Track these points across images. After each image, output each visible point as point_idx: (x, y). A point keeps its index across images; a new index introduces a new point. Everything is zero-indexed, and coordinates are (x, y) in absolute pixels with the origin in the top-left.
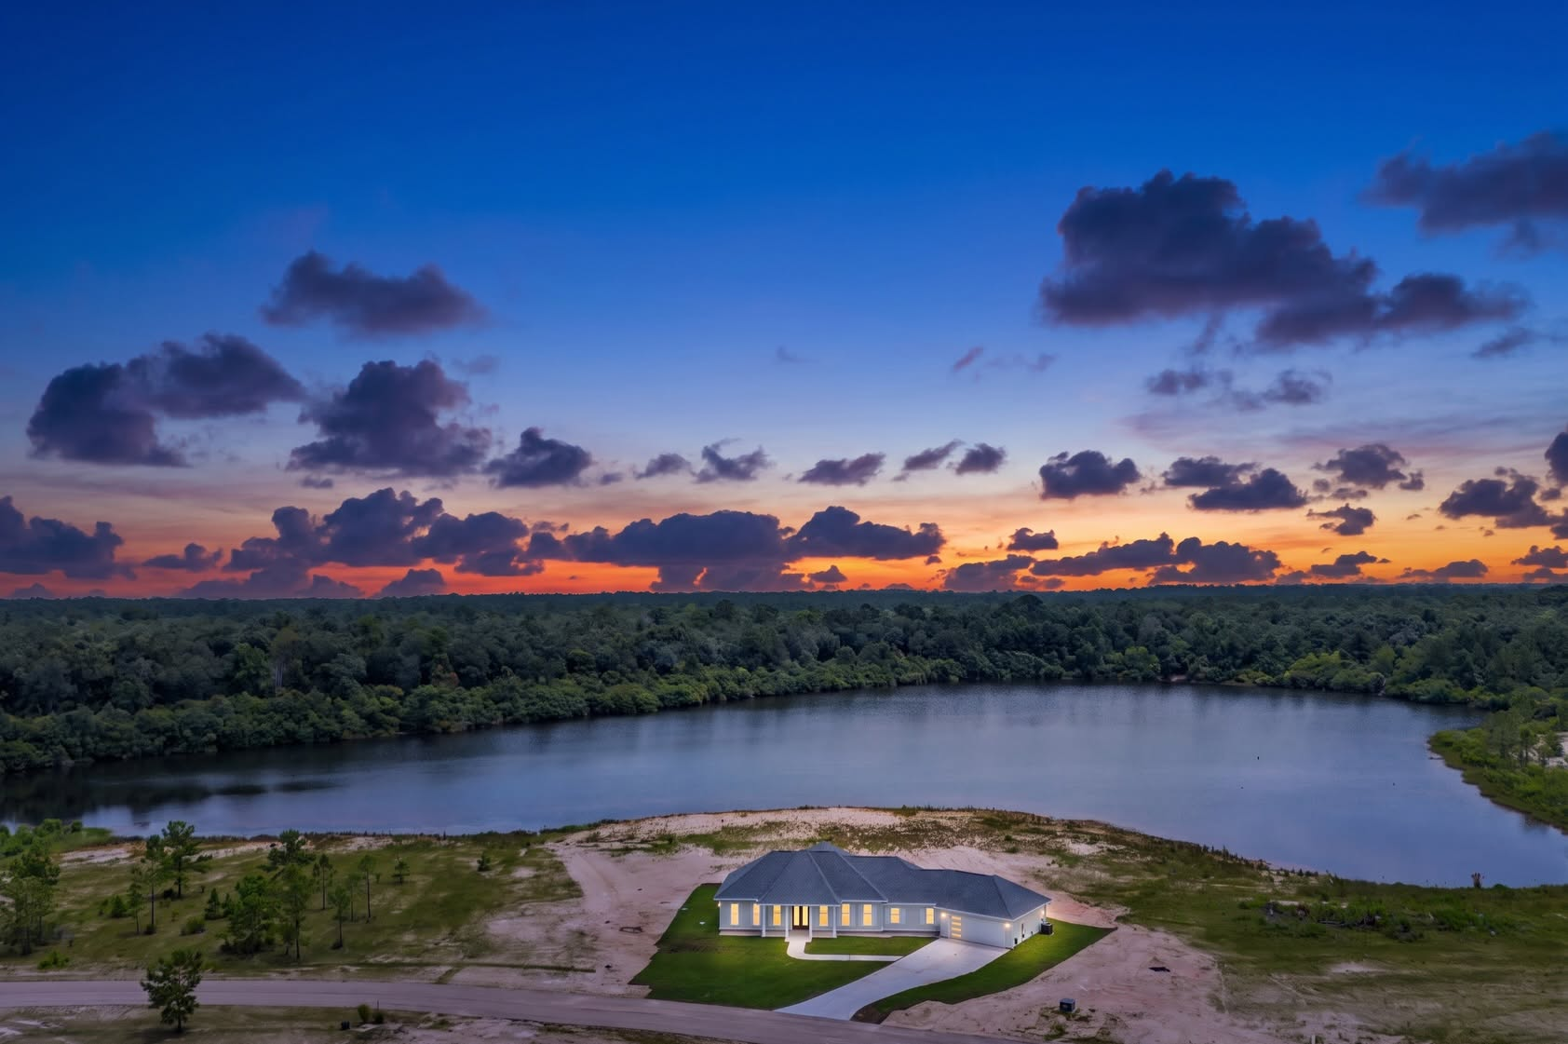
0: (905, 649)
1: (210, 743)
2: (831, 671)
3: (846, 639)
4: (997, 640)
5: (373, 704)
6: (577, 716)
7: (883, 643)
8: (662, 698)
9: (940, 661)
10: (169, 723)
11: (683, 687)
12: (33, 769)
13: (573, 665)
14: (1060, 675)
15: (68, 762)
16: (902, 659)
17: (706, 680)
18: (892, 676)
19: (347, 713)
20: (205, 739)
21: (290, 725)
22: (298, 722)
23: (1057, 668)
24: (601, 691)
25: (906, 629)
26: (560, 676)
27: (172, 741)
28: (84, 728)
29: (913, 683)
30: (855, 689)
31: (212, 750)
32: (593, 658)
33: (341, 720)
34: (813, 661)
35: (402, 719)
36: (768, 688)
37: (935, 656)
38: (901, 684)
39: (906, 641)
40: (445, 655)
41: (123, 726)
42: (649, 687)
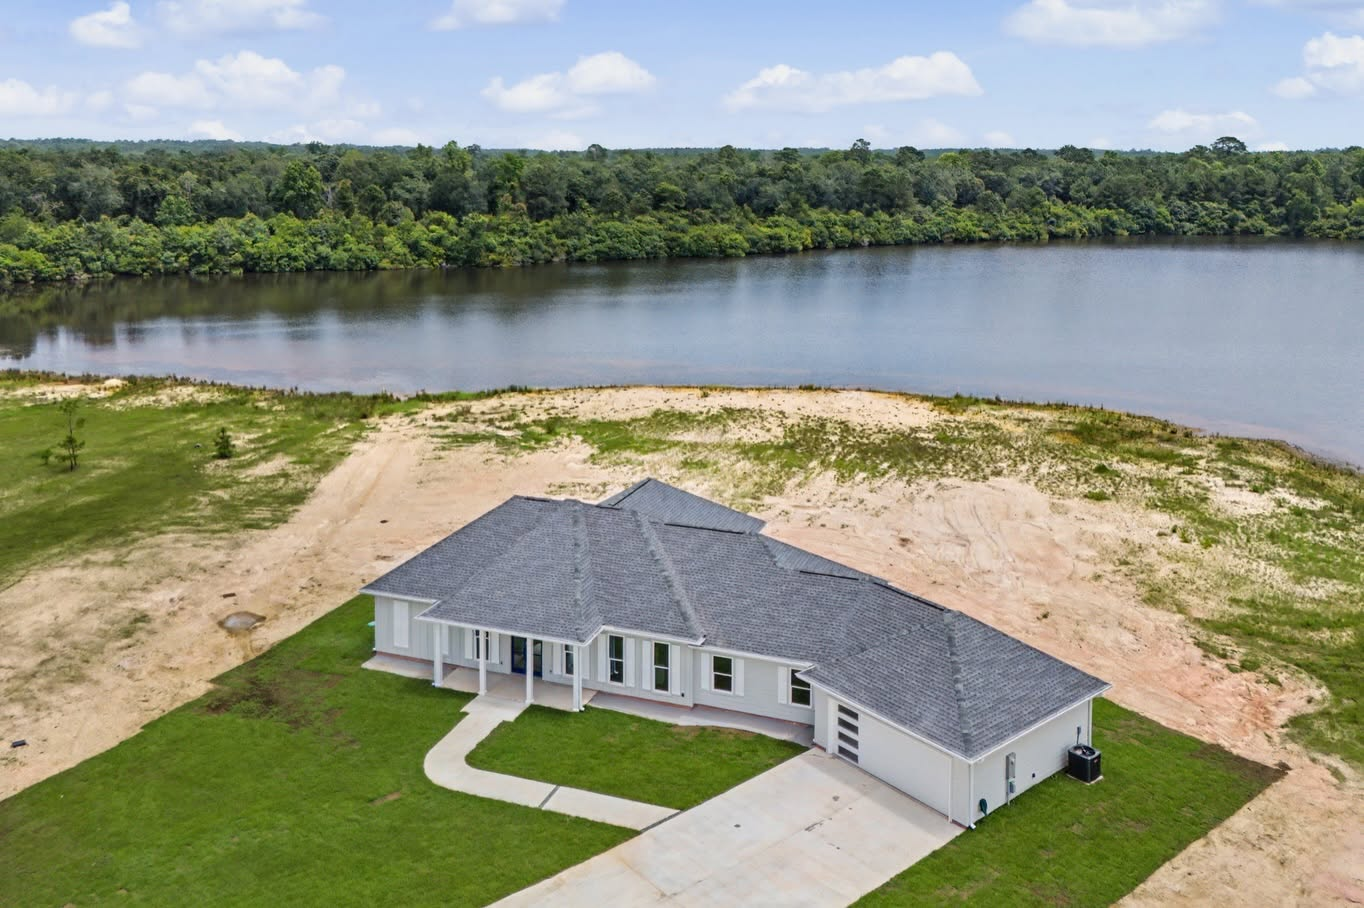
0: (1065, 197)
1: (235, 265)
2: (967, 220)
3: (993, 185)
4: (1183, 187)
5: (419, 231)
6: (652, 258)
7: (1036, 189)
8: (754, 243)
9: (1104, 212)
10: (195, 240)
11: (782, 231)
12: (42, 281)
13: (658, 201)
14: (1262, 232)
15: (83, 277)
16: (1059, 208)
17: (811, 224)
18: (1043, 228)
19: (391, 239)
20: (231, 259)
21: (324, 249)
22: (334, 247)
23: (1258, 221)
24: (683, 231)
25: (1066, 173)
26: (642, 212)
27: (198, 259)
28: (105, 241)
29: (1068, 238)
30: (996, 241)
31: (238, 272)
32: (684, 194)
33: (380, 247)
34: (948, 207)
35: (449, 249)
36: (885, 236)
37: (1098, 205)
38: (1055, 238)
39: (1067, 189)
40: (515, 183)
41: (148, 240)
42: (739, 229)
